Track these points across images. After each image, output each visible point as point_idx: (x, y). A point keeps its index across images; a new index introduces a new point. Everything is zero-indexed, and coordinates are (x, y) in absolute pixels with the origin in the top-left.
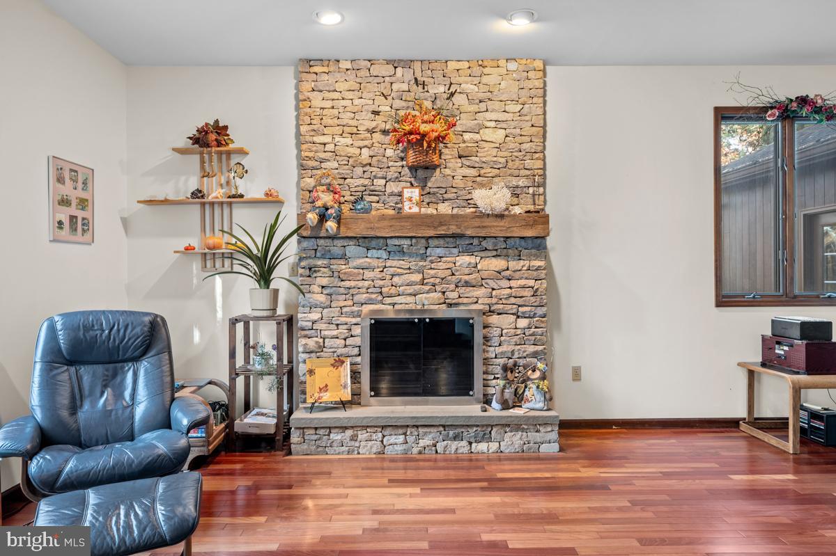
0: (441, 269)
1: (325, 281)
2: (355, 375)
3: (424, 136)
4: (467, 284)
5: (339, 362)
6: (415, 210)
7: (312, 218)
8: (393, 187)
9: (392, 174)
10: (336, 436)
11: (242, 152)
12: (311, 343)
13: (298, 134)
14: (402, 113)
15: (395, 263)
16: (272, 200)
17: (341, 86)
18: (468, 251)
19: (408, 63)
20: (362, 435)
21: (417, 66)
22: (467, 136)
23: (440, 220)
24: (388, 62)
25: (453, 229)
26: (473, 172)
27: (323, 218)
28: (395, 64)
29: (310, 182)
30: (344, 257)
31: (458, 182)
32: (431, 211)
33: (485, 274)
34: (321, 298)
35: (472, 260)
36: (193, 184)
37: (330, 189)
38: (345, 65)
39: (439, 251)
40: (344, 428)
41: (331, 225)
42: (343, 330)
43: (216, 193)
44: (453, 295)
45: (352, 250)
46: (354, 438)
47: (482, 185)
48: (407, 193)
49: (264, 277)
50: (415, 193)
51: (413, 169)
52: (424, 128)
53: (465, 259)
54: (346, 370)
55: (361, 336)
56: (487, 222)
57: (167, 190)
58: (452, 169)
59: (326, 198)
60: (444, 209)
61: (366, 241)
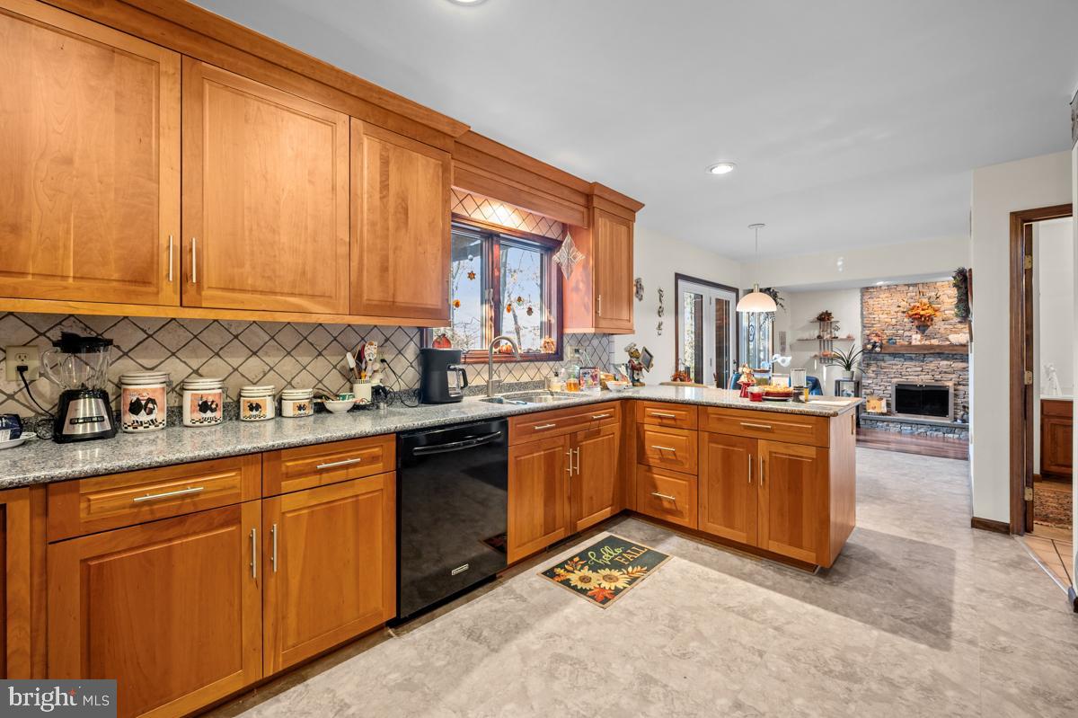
0: (932, 366)
1: (874, 369)
2: (888, 405)
3: (922, 316)
4: (945, 372)
5: (881, 399)
6: (918, 343)
7: (869, 346)
8: (907, 333)
9: (907, 328)
10: (880, 424)
11: (838, 322)
12: (868, 391)
13: (862, 314)
14: (912, 305)
15: (908, 364)
16: (850, 339)
17: (881, 296)
18: (947, 359)
19: (915, 285)
20: (891, 425)
21: (920, 286)
22: (946, 312)
23: (931, 347)
24: (905, 285)
25: (938, 351)
26: (951, 327)
27: (874, 346)
28: (909, 285)
29: (868, 332)
30: (883, 360)
31: (942, 331)
32: (927, 343)
33: (956, 369)
34: (873, 375)
35: (949, 363)
36: (816, 333)
37: (877, 335)
38: (883, 288)
39: (931, 359)
40: (883, 421)
41: (878, 349)
42: (883, 388)
43: (827, 336)
44: (938, 377)
45: (887, 357)
46: (888, 425)
47: (956, 333)
48: (914, 337)
49: (848, 367)
50: (919, 336)
51: (918, 327)
52: (922, 313)
53: (945, 362)
54: (884, 403)
55: (891, 390)
56: (956, 348)
57: (806, 335)
58: (938, 325)
59: (875, 339)
60: (935, 342)
61: (894, 355)
